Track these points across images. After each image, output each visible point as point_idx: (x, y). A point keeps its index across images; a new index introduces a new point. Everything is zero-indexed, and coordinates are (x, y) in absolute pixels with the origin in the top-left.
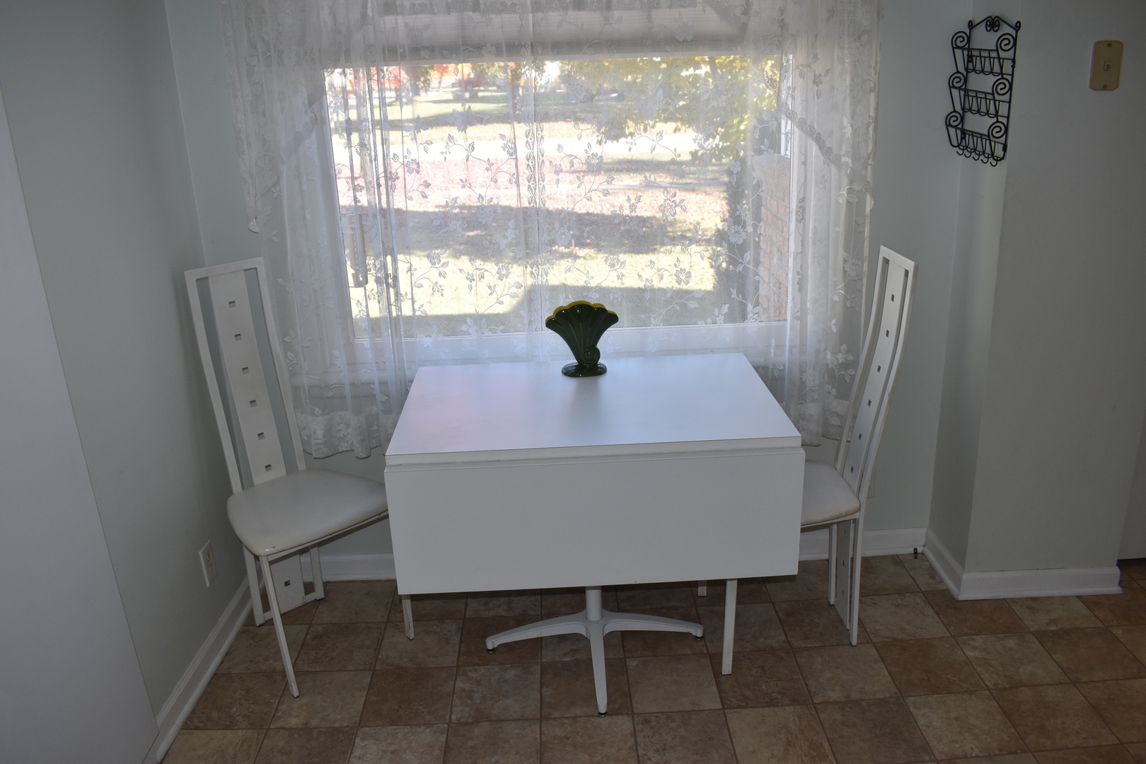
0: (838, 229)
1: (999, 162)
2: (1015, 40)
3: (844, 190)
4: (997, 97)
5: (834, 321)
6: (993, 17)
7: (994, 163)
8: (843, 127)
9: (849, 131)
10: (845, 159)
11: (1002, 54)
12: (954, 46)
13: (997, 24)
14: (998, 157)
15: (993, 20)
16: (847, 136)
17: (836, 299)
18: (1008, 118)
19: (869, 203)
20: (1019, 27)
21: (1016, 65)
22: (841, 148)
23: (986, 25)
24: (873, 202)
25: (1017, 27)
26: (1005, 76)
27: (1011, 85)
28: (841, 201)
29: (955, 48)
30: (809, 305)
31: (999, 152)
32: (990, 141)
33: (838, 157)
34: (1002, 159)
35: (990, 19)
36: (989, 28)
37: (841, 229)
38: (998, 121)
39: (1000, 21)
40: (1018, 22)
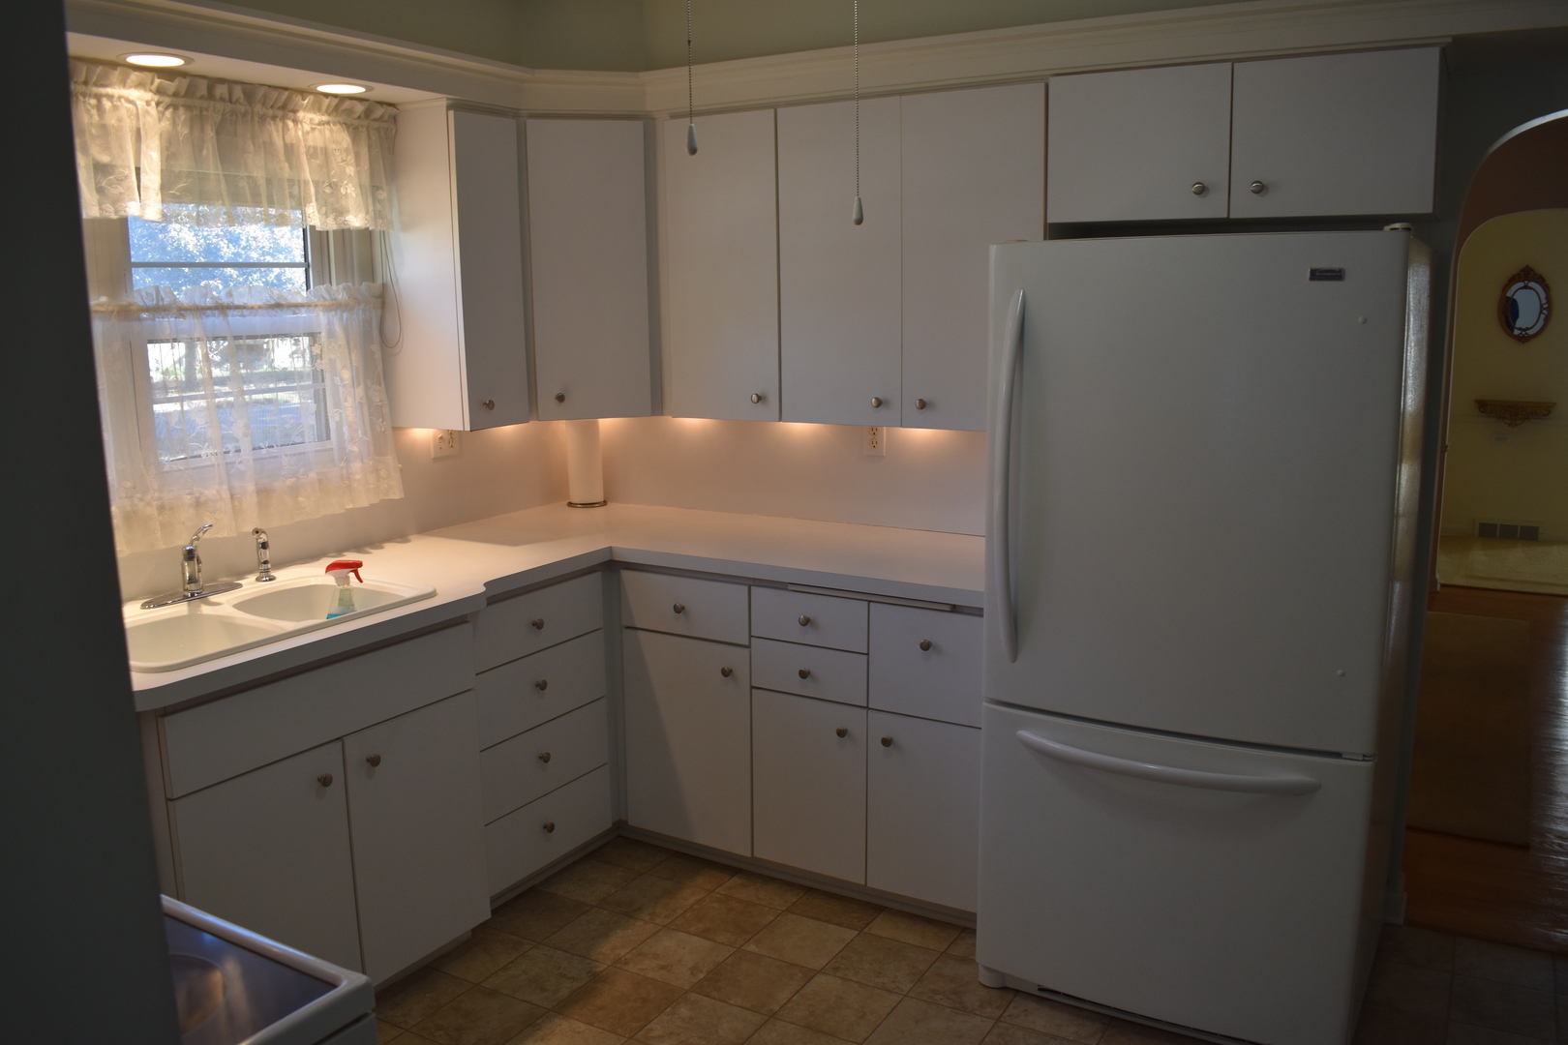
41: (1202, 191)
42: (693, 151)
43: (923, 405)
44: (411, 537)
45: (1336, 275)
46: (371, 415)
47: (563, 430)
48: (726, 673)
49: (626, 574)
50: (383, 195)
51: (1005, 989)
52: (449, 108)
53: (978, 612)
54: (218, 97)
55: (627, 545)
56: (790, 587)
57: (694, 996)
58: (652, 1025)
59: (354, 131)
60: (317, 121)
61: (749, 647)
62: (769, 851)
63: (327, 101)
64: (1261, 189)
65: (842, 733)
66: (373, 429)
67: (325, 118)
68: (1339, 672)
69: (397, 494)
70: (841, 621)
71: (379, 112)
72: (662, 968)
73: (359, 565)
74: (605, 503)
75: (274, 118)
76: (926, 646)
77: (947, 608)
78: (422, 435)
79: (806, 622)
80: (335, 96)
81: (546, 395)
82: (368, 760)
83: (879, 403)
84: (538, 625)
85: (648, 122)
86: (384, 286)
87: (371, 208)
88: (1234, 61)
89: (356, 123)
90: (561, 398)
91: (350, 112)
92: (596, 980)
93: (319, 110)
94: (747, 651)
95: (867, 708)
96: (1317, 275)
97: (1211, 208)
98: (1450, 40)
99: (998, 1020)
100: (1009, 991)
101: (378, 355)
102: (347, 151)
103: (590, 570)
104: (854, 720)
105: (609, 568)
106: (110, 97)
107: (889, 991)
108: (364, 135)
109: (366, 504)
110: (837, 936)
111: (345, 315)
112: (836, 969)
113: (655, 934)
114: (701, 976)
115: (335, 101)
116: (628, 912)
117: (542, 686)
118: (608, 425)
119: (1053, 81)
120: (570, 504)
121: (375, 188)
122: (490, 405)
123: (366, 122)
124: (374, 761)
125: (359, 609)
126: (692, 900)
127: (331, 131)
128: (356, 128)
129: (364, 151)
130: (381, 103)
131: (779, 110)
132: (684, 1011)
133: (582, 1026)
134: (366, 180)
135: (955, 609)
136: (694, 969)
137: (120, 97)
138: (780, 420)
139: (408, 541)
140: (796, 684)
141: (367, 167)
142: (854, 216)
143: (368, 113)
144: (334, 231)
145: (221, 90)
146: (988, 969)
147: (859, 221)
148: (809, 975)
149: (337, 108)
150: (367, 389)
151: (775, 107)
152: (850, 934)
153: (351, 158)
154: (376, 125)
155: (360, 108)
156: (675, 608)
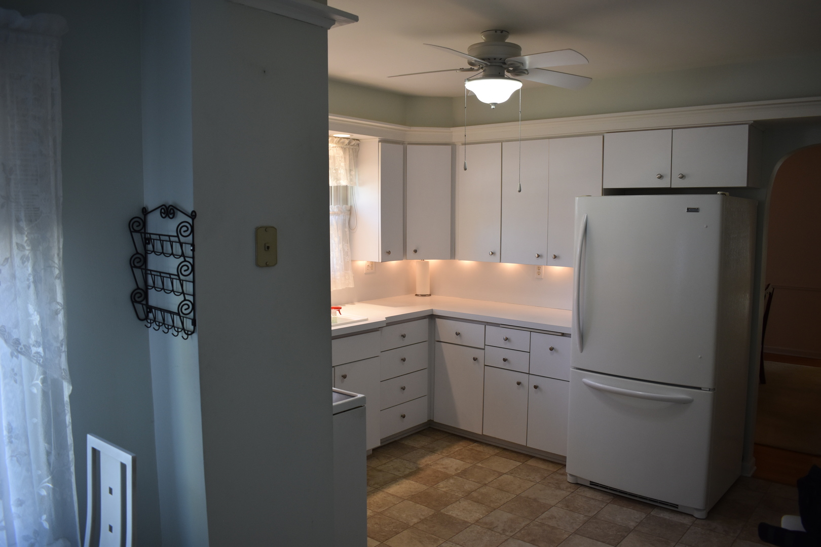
0: (35, 420)
1: (189, 336)
2: (192, 227)
3: (37, 380)
4: (182, 277)
5: (44, 517)
6: (167, 206)
7: (185, 336)
8: (28, 315)
9: (36, 319)
10: (34, 350)
11: (182, 239)
12: (132, 230)
13: (172, 211)
14: (188, 331)
15: (167, 208)
16: (35, 324)
17: (44, 493)
18: (194, 295)
19: (67, 389)
20: (195, 216)
21: (196, 249)
22: (29, 336)
23: (161, 213)
24: (71, 388)
25: (193, 215)
26: (187, 259)
27: (193, 266)
28: (35, 390)
29: (133, 232)
30: (14, 509)
31: (189, 325)
32: (180, 317)
33: (27, 348)
34: (193, 332)
35: (163, 207)
36: (164, 215)
37: (39, 420)
38: (185, 300)
39: (175, 210)
40: (193, 212)
41: (661, 177)
42: (465, 169)
43: (555, 257)
44: (355, 303)
45: (696, 210)
46: (344, 255)
47: (415, 264)
48: (475, 359)
49: (438, 320)
50: (353, 173)
51: (577, 484)
52: (379, 142)
53: (568, 335)
55: (439, 309)
56: (501, 326)
57: (456, 477)
58: (439, 484)
59: (344, 149)
61: (484, 349)
62: (489, 432)
63: (336, 139)
64: (683, 177)
65: (519, 383)
66: (344, 260)
67: (335, 145)
68: (699, 356)
69: (352, 286)
70: (520, 339)
71: (354, 142)
72: (444, 468)
73: (341, 308)
74: (430, 295)
76: (551, 349)
77: (560, 334)
78: (362, 264)
79: (507, 339)
80: (339, 137)
81: (410, 248)
82: (342, 376)
83: (539, 256)
84: (404, 336)
85: (453, 146)
86: (351, 206)
87: (349, 178)
88: (673, 129)
89: (345, 147)
90: (415, 251)
91: (343, 143)
92: (418, 470)
93: (333, 142)
94: (483, 351)
95: (529, 374)
96: (689, 210)
97: (664, 184)
98: (752, 122)
99: (573, 492)
100: (578, 484)
101: (348, 233)
102: (342, 157)
103: (424, 317)
104: (523, 378)
105: (432, 317)
107: (531, 481)
108: (348, 151)
109: (341, 288)
110: (513, 464)
111: (337, 217)
112: (512, 473)
113: (442, 458)
114: (459, 471)
115: (339, 139)
116: (433, 451)
117: (404, 360)
118: (433, 263)
119: (605, 135)
120: (416, 295)
121: (350, 170)
122: (389, 253)
123: (348, 146)
124: (344, 377)
125: (339, 322)
126: (457, 449)
127: (336, 150)
128: (345, 149)
129: (347, 157)
130: (354, 139)
131: (503, 143)
132: (452, 481)
133: (413, 482)
134: (348, 168)
135: (563, 335)
136: (456, 470)
138: (500, 262)
139: (354, 304)
140: (501, 364)
141: (348, 163)
142: (518, 189)
143: (349, 143)
144: (334, 187)
146: (570, 475)
147: (520, 191)
148: (501, 474)
149: (339, 141)
150: (343, 245)
151: (502, 142)
152: (518, 464)
153: (343, 160)
154: (352, 147)
155: (347, 141)
156: (456, 333)
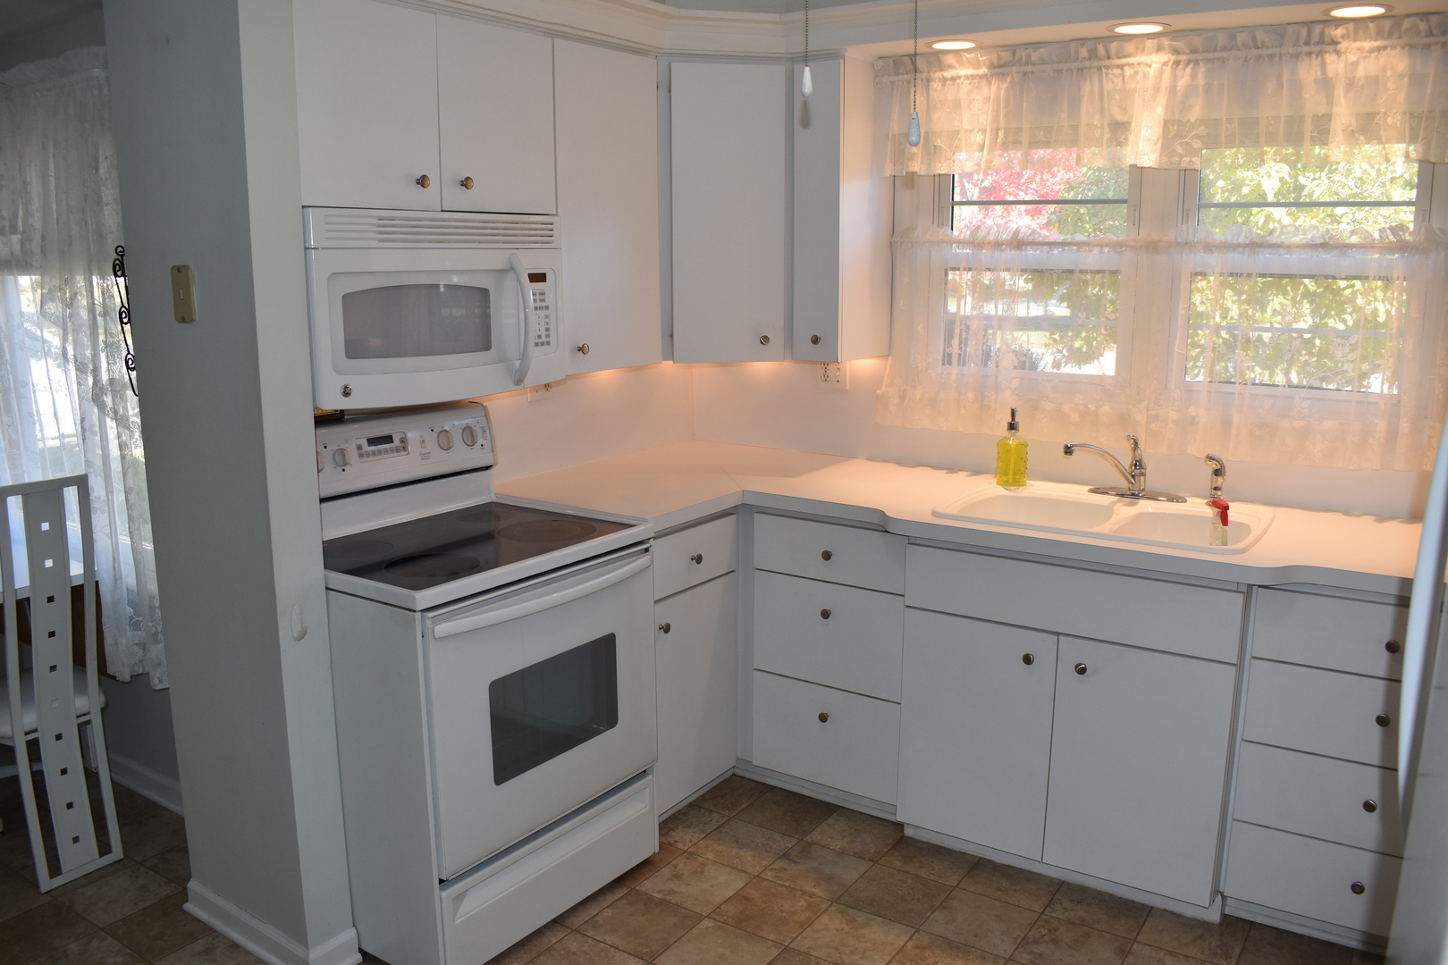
2: (123, 266)
20: (123, 252)
25: (120, 252)
40: (120, 247)
54: (1240, 44)
60: (1367, 49)
75: (1309, 54)
106: (1131, 65)
127: (1386, 56)
137: (1139, 64)
145: (1242, 37)
